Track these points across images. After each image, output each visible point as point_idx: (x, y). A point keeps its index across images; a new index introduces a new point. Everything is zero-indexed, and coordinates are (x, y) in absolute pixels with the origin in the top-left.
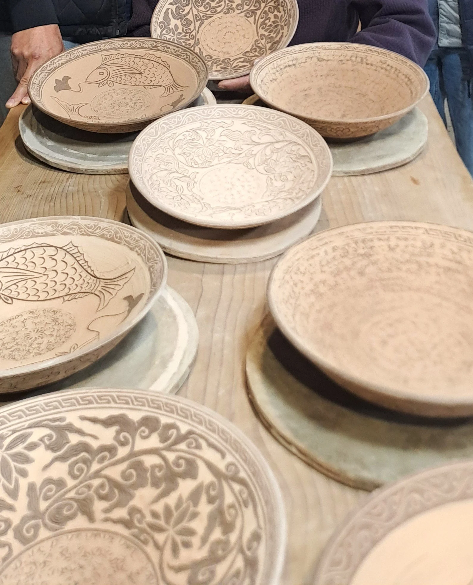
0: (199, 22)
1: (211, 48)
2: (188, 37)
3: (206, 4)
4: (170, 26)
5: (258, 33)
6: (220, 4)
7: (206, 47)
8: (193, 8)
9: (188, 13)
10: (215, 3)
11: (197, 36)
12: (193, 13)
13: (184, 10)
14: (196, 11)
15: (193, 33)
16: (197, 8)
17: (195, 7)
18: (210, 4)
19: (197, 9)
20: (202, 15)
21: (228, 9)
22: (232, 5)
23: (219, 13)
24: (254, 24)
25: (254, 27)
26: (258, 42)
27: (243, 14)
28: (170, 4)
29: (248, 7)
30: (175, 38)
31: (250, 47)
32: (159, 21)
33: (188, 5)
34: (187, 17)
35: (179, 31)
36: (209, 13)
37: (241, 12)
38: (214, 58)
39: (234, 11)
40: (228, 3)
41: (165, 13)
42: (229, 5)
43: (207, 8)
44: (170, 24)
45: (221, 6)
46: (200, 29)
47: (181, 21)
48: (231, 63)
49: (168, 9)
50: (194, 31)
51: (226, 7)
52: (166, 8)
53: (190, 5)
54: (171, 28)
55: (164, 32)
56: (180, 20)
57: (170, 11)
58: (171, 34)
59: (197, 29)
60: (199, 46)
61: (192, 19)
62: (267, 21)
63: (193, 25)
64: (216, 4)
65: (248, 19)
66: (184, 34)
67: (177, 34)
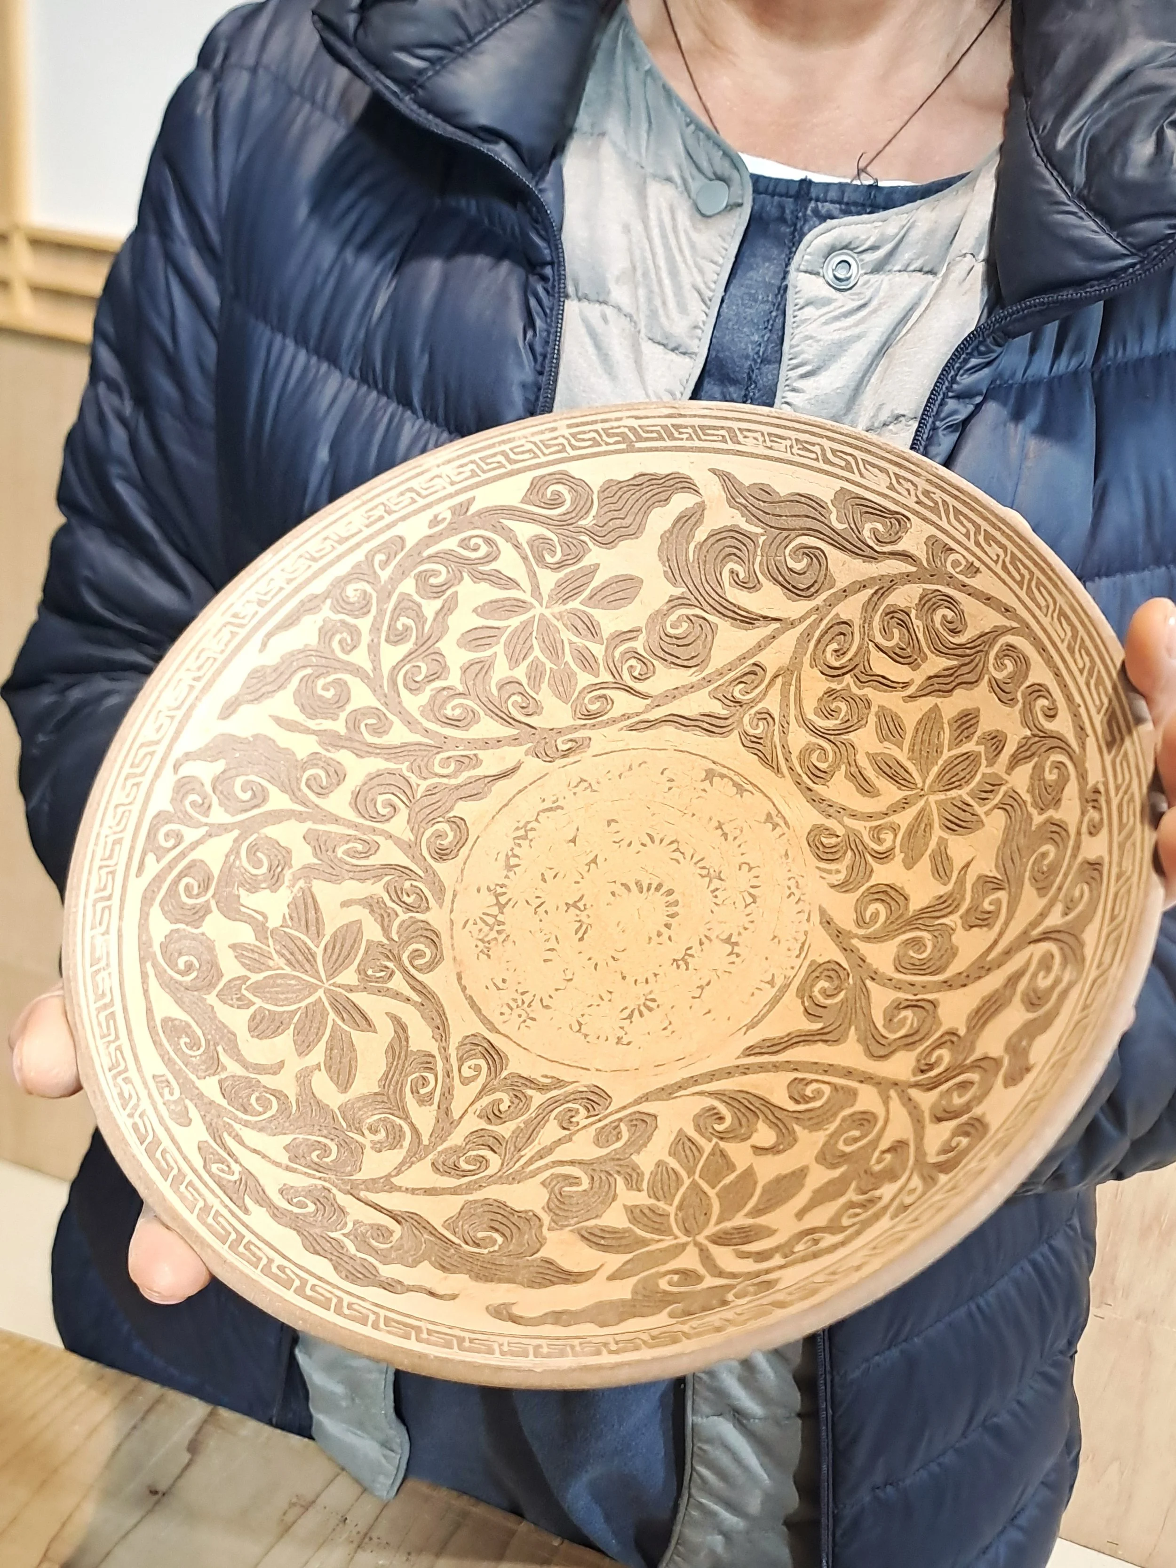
0: (717, 708)
1: (524, 834)
2: (584, 679)
3: (850, 699)
4: (595, 555)
5: (667, 1092)
6: (882, 783)
7: (527, 807)
8: (790, 638)
9: (748, 620)
10: (876, 747)
11: (611, 731)
12: (760, 647)
13: (749, 585)
14: (784, 660)
15: (623, 703)
16: (807, 659)
17: (807, 635)
18: (861, 722)
19: (796, 657)
20: (772, 703)
21: (853, 843)
22: (883, 857)
23: (816, 801)
24: (750, 1051)
25: (729, 1056)
26: (581, 1118)
27: (828, 951)
28: (726, 478)
29: (887, 968)
30: (538, 610)
31: (537, 1071)
32: (575, 469)
33: (795, 592)
34: (723, 626)
35: (598, 614)
36: (799, 739)
37: (839, 935)
38: (445, 870)
39: (843, 887)
40: (895, 830)
41: (653, 478)
42: (888, 837)
43: (830, 714)
44: (609, 545)
45: (866, 789)
46: (669, 730)
47: (675, 602)
48: (398, 982)
49: (685, 484)
50: (638, 704)
51: (862, 827)
52: (685, 471)
53: (804, 606)
54: (586, 561)
55: (525, 531)
56: (679, 591)
57: (681, 502)
58: (548, 580)
59: (653, 715)
60: (533, 766)
61: (720, 657)
62: (765, 1135)
63: (683, 677)
64: (870, 756)
65: (791, 995)
66: (598, 650)
67: (574, 613)
